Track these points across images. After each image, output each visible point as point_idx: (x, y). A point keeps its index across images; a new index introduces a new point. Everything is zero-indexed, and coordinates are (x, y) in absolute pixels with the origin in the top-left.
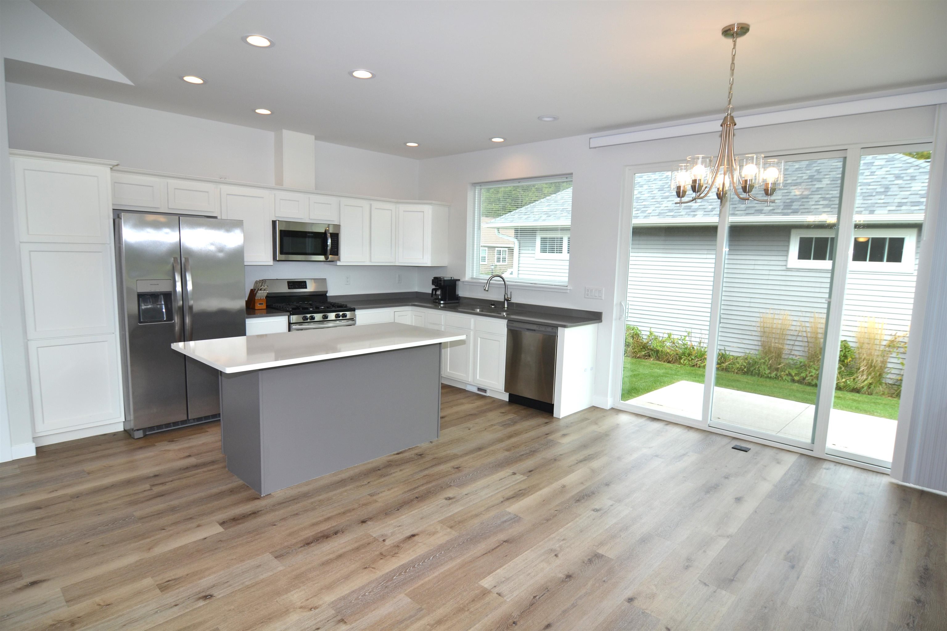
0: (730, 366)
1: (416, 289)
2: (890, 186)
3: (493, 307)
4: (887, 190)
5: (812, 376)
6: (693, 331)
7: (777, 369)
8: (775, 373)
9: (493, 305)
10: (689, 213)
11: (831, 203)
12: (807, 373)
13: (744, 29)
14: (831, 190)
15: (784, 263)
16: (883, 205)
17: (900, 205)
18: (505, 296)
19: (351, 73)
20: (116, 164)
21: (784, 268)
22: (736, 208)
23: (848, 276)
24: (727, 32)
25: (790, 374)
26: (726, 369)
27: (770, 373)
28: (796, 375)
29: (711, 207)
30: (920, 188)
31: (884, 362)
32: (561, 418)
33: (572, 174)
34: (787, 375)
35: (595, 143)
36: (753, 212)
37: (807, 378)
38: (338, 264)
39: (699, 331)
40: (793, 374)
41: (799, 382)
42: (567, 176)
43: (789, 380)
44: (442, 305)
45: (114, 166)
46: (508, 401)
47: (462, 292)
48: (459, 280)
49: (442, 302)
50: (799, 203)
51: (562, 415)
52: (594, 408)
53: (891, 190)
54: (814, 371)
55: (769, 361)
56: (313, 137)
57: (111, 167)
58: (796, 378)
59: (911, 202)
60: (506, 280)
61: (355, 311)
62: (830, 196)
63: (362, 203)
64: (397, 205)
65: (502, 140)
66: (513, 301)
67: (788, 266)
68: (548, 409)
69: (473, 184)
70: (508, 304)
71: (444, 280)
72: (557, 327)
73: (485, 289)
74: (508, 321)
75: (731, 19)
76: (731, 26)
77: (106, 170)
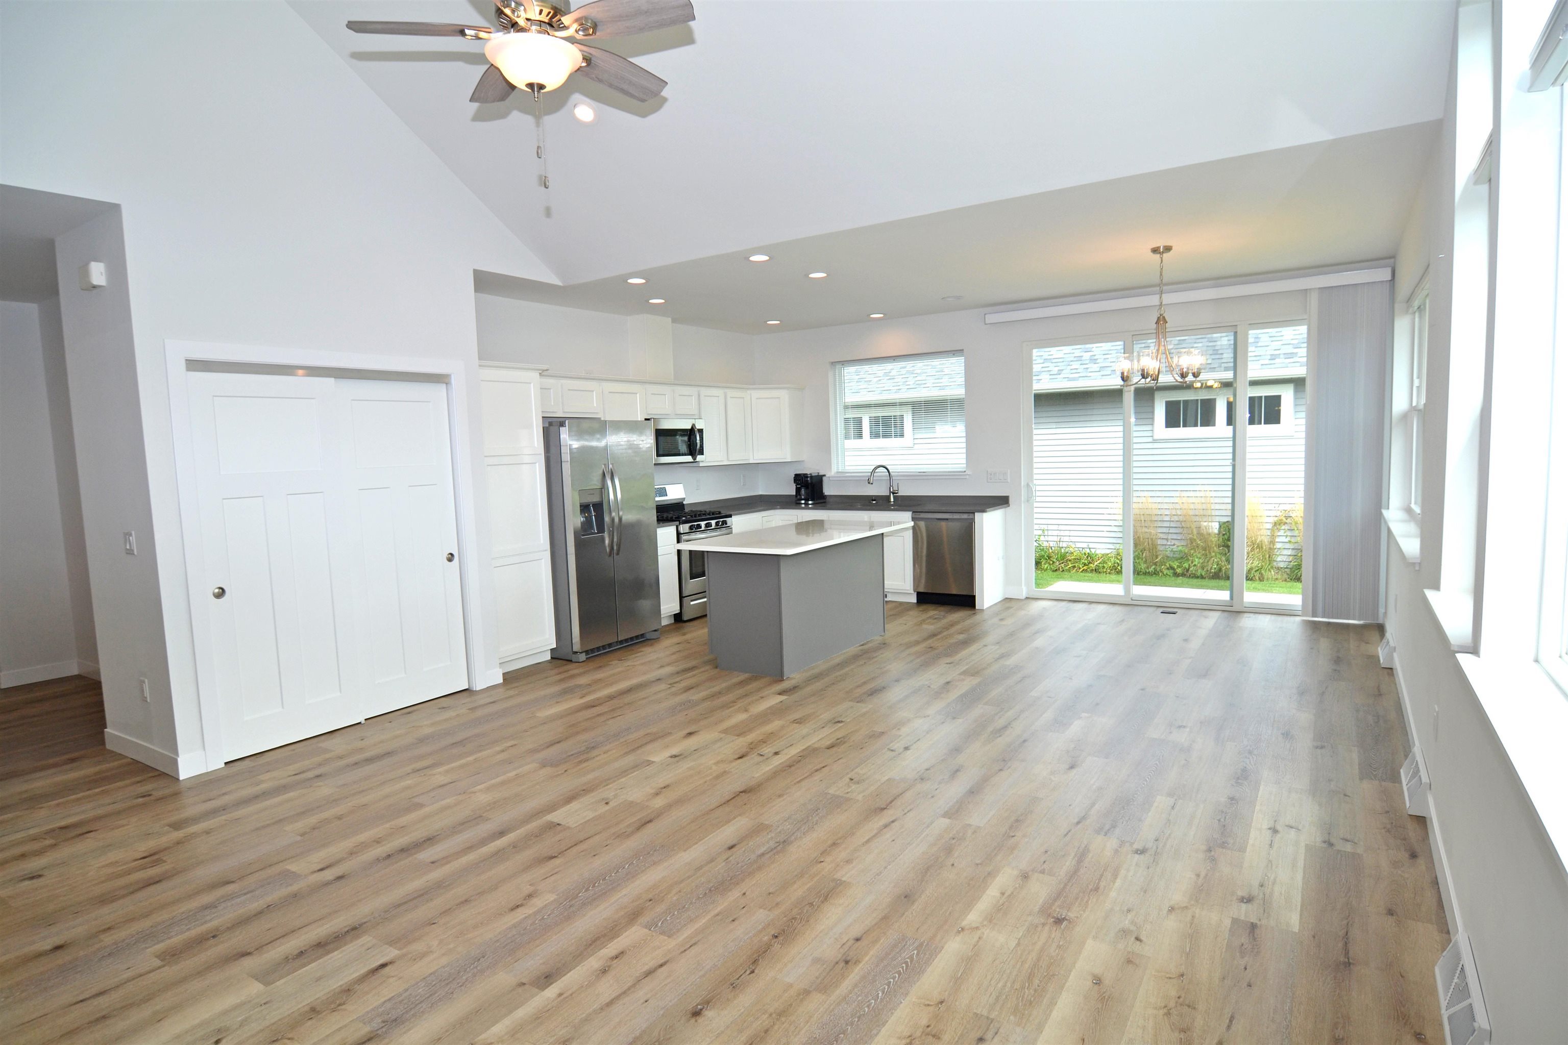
0: (1100, 565)
1: (761, 492)
2: (1260, 336)
3: (874, 502)
4: (1257, 340)
5: (1195, 565)
6: (1050, 527)
7: (1155, 564)
8: (1153, 567)
9: (875, 500)
12: (1190, 562)
13: (1168, 249)
14: (1195, 343)
15: (1149, 434)
18: (890, 488)
19: (807, 276)
20: (545, 368)
21: (1150, 439)
22: (1087, 368)
23: (1248, 443)
24: (1155, 251)
25: (1172, 568)
26: (1096, 570)
27: (1148, 568)
28: (1178, 567)
29: (1057, 368)
31: (1272, 542)
32: (985, 608)
33: (963, 350)
34: (1168, 569)
35: (990, 319)
36: (1109, 373)
37: (1191, 569)
38: (701, 465)
39: (1055, 527)
40: (1176, 567)
41: (1183, 575)
42: (956, 352)
43: (1171, 575)
45: (544, 371)
46: (916, 602)
47: (828, 490)
48: (825, 475)
49: (810, 502)
51: (986, 606)
52: (1007, 600)
53: (1261, 340)
54: (1197, 560)
55: (1143, 554)
56: (670, 319)
57: (540, 372)
58: (1179, 571)
59: (1284, 354)
60: (890, 471)
61: (731, 517)
63: (719, 392)
64: (749, 392)
65: (882, 315)
66: (900, 494)
67: (1156, 437)
68: (967, 601)
69: (832, 363)
70: (894, 497)
71: (807, 477)
72: (974, 513)
73: (869, 483)
74: (913, 512)
75: (1161, 243)
76: (1159, 247)
77: (536, 375)
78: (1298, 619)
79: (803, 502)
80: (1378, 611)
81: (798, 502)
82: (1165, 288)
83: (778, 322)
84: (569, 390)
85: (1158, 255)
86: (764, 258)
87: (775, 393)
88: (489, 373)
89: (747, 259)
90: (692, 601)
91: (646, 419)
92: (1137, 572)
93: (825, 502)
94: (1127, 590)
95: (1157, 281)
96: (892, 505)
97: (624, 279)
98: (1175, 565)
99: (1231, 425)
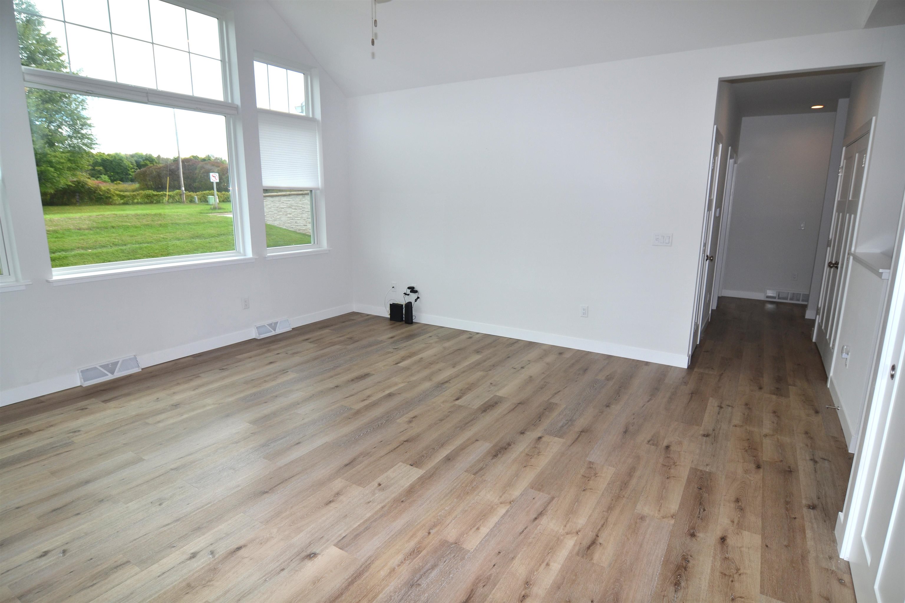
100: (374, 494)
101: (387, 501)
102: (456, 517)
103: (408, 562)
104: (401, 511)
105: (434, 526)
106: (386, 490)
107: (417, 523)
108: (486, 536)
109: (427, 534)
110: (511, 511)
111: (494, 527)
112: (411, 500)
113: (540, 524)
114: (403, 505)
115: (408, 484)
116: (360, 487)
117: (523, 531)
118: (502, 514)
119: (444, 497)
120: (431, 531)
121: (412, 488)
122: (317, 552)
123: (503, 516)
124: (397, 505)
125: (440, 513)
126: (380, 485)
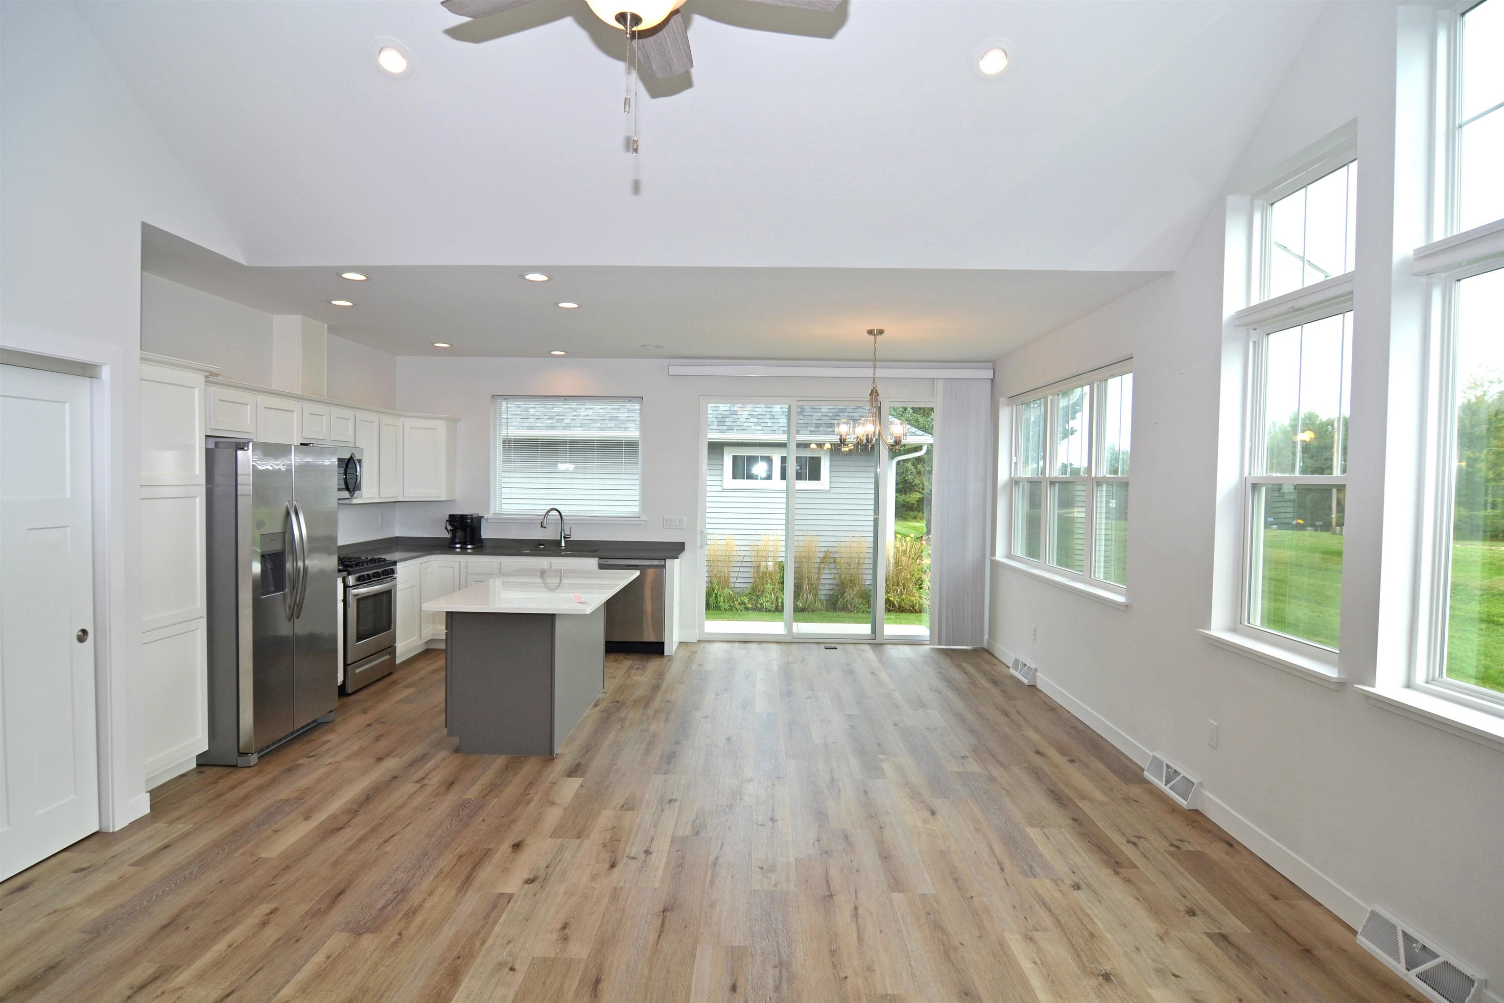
3: (542, 547)
9: (542, 545)
10: (619, 426)
11: (760, 421)
13: (881, 332)
15: (719, 483)
16: (804, 425)
17: (817, 426)
18: (561, 532)
20: (210, 371)
21: (720, 488)
24: (870, 332)
25: (743, 603)
30: (828, 411)
32: (673, 654)
33: (639, 397)
35: (674, 370)
42: (631, 399)
44: (458, 550)
45: (208, 374)
47: (486, 533)
48: (483, 517)
49: (469, 547)
50: (731, 420)
51: (673, 651)
52: (686, 643)
57: (205, 375)
58: (749, 606)
60: (563, 514)
61: (396, 565)
62: (757, 413)
63: (374, 417)
64: (401, 419)
65: (563, 353)
66: (572, 538)
67: (724, 487)
68: (656, 649)
69: (493, 396)
70: (565, 542)
71: (467, 519)
72: (665, 560)
73: (542, 527)
74: (600, 558)
75: (876, 327)
76: (874, 330)
77: (200, 378)
78: (927, 647)
79: (458, 546)
80: (983, 638)
81: (453, 546)
82: (877, 363)
83: (448, 346)
84: (220, 400)
85: (872, 337)
86: (542, 278)
87: (430, 423)
88: (152, 371)
89: (522, 277)
90: (358, 668)
91: (302, 444)
92: (798, 610)
93: (482, 547)
94: (789, 628)
95: (872, 357)
96: (563, 551)
97: (338, 272)
98: (746, 600)
99: (785, 479)
100: (510, 953)
101: (483, 952)
102: (364, 962)
103: (416, 904)
104: (454, 946)
105: (395, 943)
106: (496, 965)
107: (423, 939)
108: (316, 952)
109: (403, 933)
110: (270, 995)
111: (303, 965)
112: (447, 964)
113: (223, 990)
114: (455, 954)
115: (463, 985)
116: (539, 956)
117: (256, 973)
118: (289, 985)
119: (391, 983)
120: (398, 937)
121: (454, 980)
122: (527, 886)
123: (287, 983)
124: (464, 951)
125: (392, 959)
126: (512, 969)
